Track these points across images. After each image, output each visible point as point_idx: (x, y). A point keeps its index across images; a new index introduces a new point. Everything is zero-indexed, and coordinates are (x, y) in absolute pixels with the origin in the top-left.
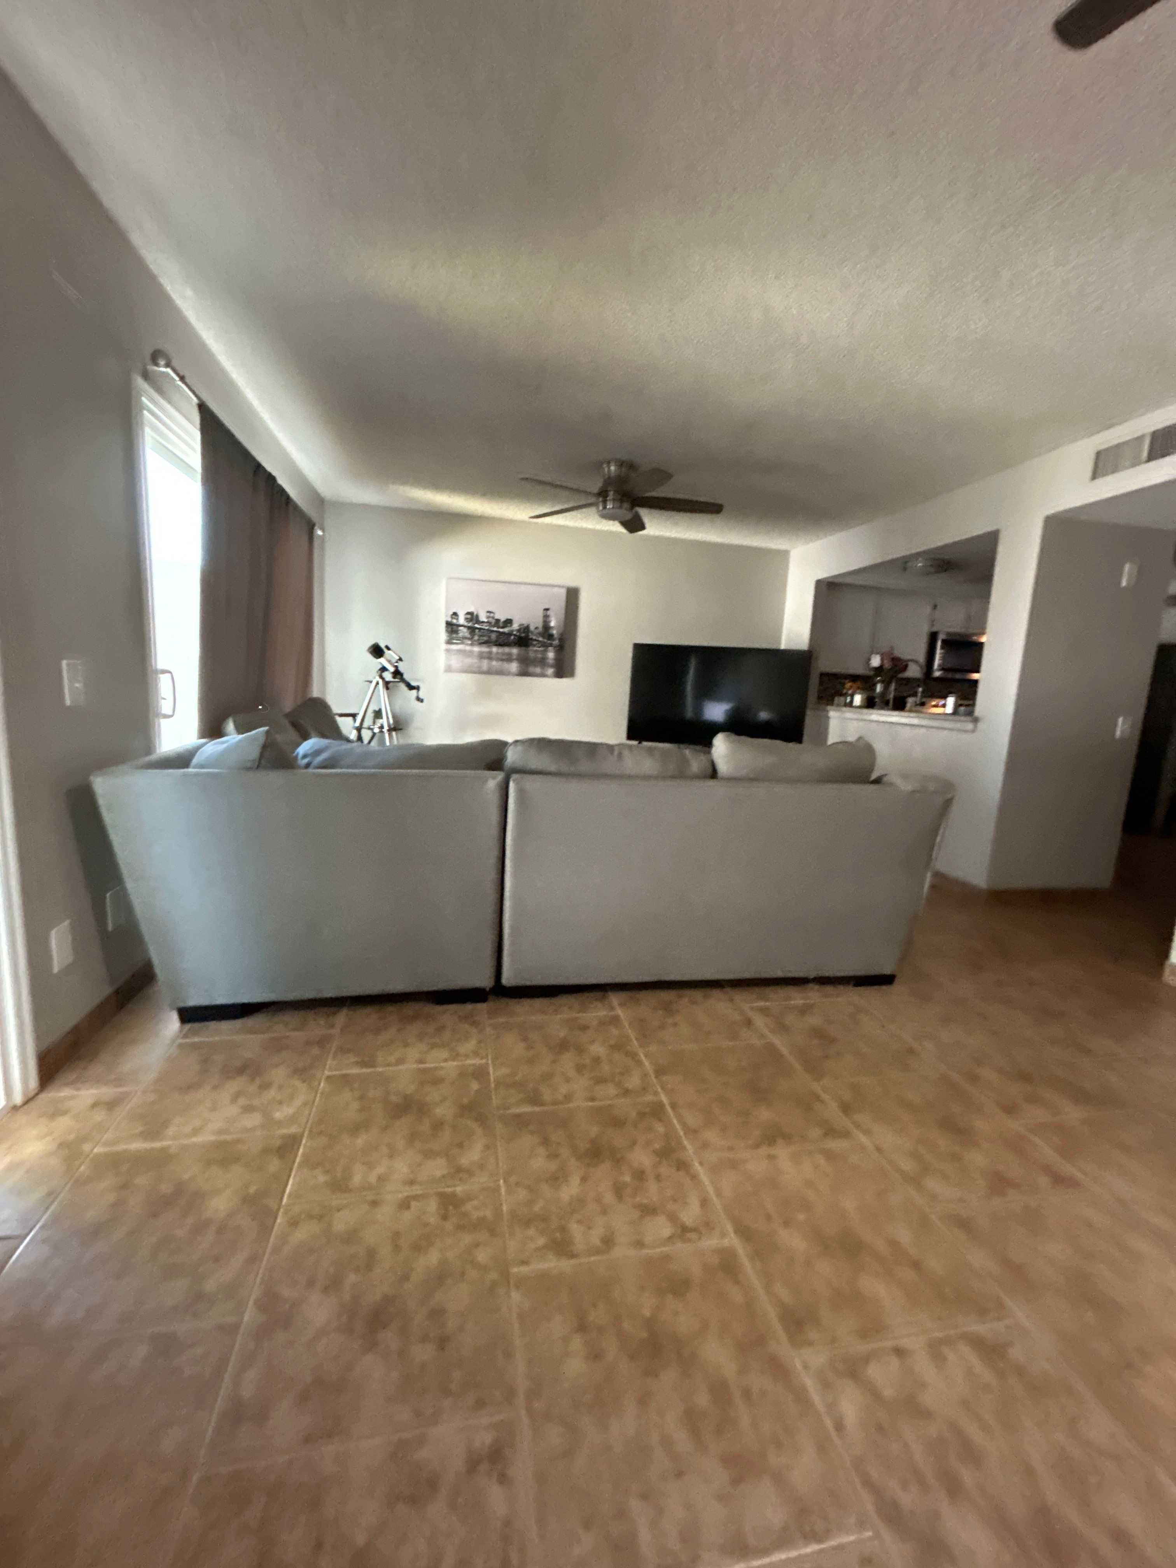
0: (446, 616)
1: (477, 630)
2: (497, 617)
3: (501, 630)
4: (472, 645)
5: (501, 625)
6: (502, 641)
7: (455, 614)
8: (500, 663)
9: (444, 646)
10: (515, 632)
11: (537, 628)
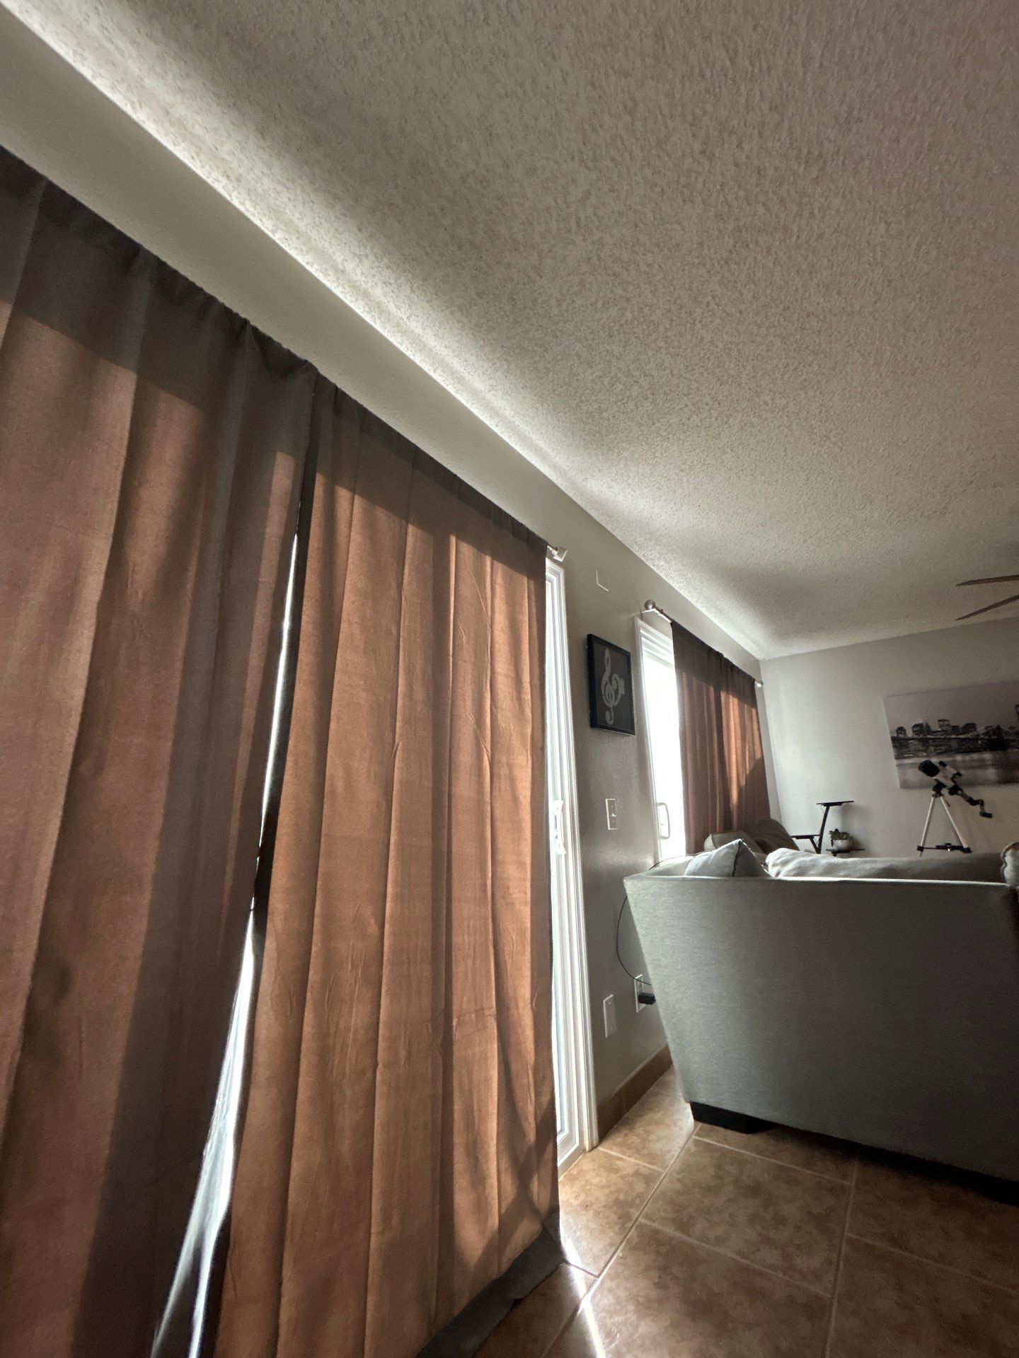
0: (891, 733)
1: (931, 741)
2: (953, 724)
5: (961, 731)
7: (901, 730)
9: (895, 762)
10: (982, 737)
11: (1011, 728)
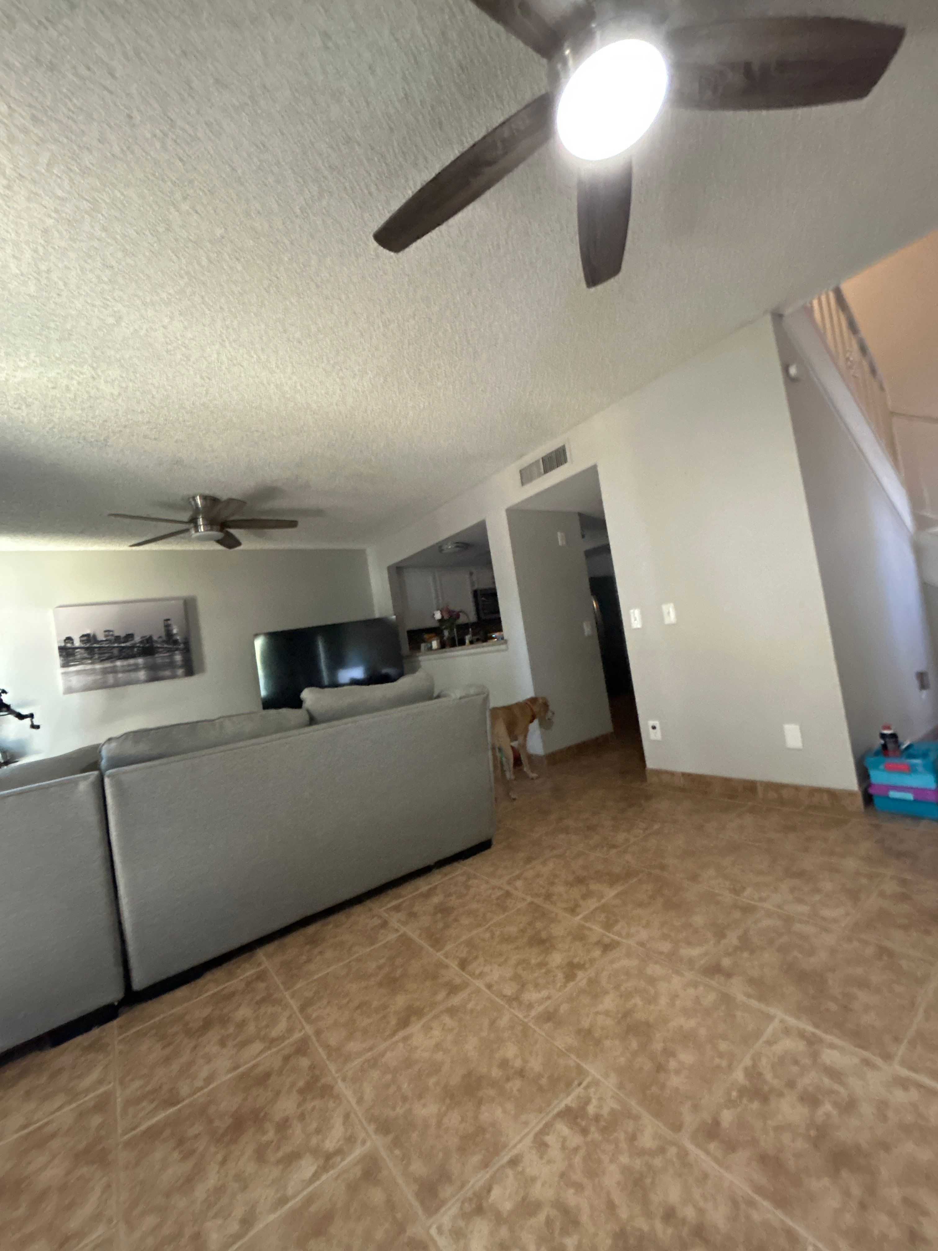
0: (59, 641)
1: (96, 650)
2: (116, 634)
3: (123, 645)
5: (122, 640)
6: (126, 654)
7: (68, 639)
9: (60, 670)
10: (138, 645)
11: (160, 637)
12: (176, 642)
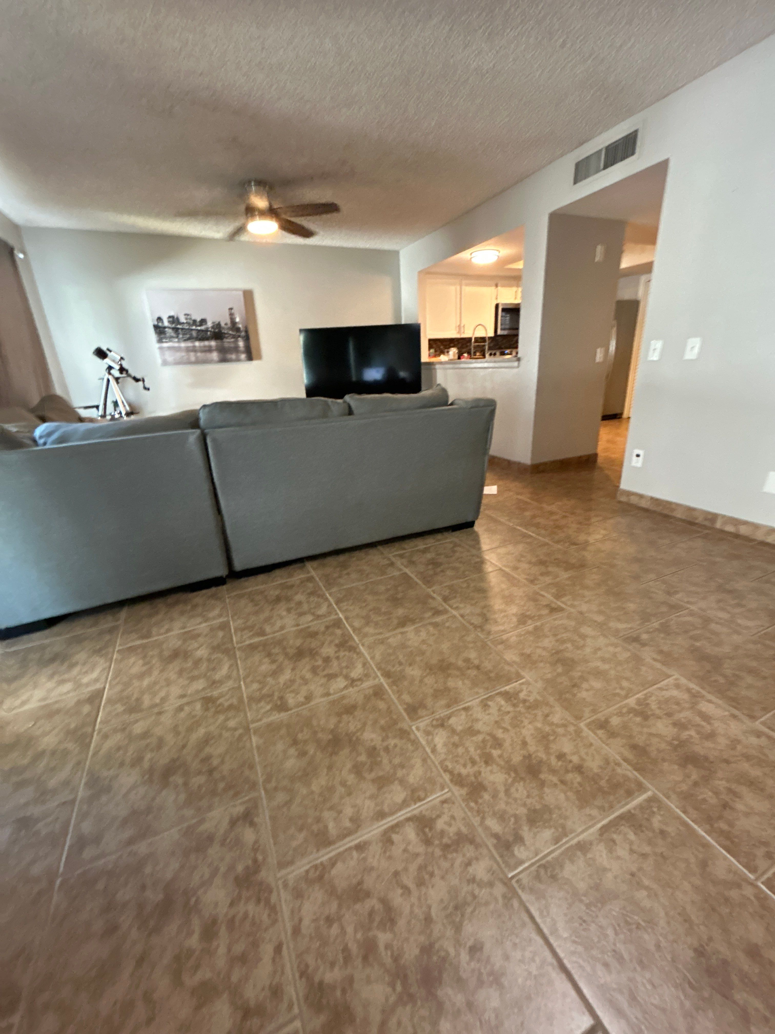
0: (153, 320)
1: (180, 331)
2: (193, 318)
3: (199, 328)
4: (179, 342)
5: (198, 324)
6: (202, 336)
7: (159, 319)
8: (203, 354)
9: (158, 345)
10: (210, 329)
11: (226, 324)
12: (238, 330)
